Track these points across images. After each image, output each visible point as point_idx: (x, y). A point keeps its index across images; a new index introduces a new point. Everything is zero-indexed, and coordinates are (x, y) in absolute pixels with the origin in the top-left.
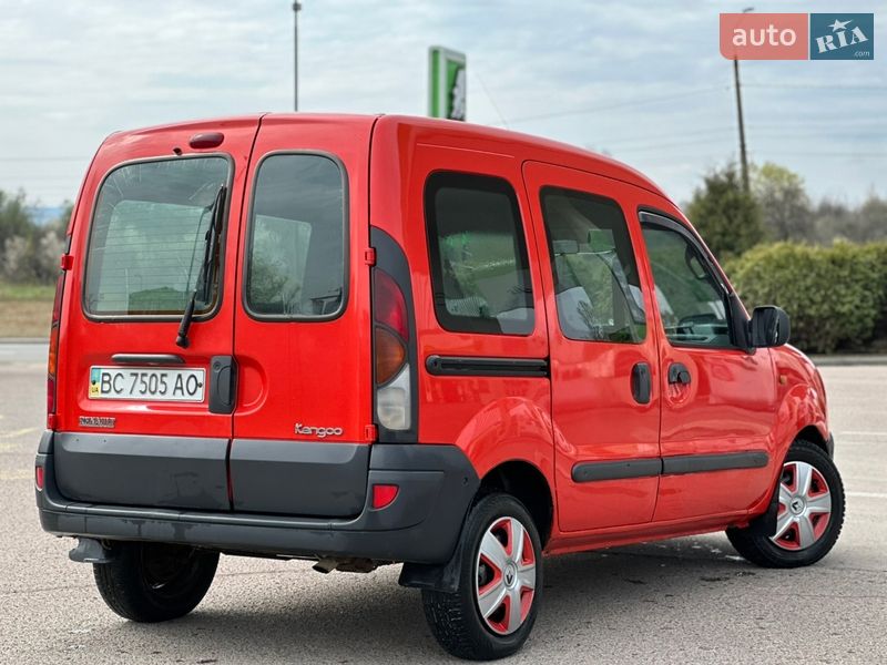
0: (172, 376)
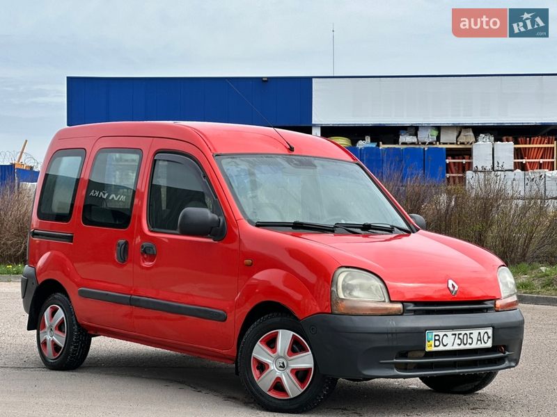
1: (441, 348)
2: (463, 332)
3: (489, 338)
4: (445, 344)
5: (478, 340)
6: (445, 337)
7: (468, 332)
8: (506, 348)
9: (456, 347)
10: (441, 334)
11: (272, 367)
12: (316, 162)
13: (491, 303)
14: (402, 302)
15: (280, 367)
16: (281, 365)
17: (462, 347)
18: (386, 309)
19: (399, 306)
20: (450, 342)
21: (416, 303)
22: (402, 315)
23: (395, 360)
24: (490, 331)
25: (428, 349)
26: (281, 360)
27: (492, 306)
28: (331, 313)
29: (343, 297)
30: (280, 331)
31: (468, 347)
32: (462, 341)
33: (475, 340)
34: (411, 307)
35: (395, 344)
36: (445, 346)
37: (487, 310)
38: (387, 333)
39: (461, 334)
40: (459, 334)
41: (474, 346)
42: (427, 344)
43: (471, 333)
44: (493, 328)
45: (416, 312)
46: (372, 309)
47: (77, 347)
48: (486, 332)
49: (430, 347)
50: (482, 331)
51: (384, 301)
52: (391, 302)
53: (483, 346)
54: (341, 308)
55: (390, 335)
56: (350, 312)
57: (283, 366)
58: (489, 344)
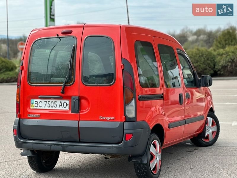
0: (58, 102)
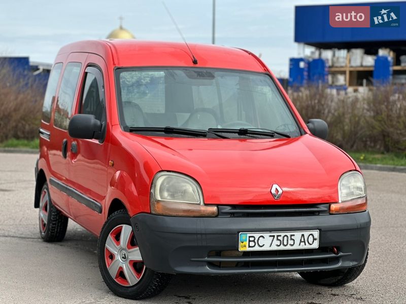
1: (257, 248)
2: (283, 234)
3: (314, 239)
4: (261, 245)
5: (301, 241)
6: (261, 238)
7: (289, 234)
8: (339, 250)
9: (274, 248)
10: (257, 235)
11: (118, 258)
12: (216, 74)
13: (324, 207)
14: (217, 205)
15: (123, 258)
16: (124, 256)
17: (282, 248)
18: (199, 211)
19: (215, 209)
20: (267, 243)
21: (234, 206)
22: (216, 216)
23: (206, 259)
24: (316, 234)
25: (241, 249)
26: (124, 252)
27: (326, 209)
28: (150, 213)
29: (160, 199)
30: (124, 226)
31: (289, 248)
32: (282, 243)
33: (297, 242)
34: (228, 209)
35: (204, 244)
36: (261, 246)
37: (319, 213)
38: (197, 234)
39: (280, 236)
40: (278, 236)
41: (296, 247)
42: (240, 244)
43: (291, 236)
44: (320, 230)
45: (233, 215)
46: (185, 211)
47: (53, 224)
48: (311, 234)
49: (244, 247)
50: (306, 234)
51: (199, 204)
52: (206, 205)
53: (307, 247)
54: (157, 209)
55: (199, 236)
56: (164, 214)
57: (124, 258)
58: (316, 245)
